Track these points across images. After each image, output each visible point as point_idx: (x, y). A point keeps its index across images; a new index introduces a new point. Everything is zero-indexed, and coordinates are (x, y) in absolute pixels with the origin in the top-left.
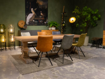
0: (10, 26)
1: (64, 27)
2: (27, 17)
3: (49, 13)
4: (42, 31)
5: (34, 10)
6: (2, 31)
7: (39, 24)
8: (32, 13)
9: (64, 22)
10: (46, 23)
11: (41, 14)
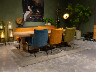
0: (9, 23)
1: (59, 23)
2: (24, 14)
3: (44, 11)
4: (39, 26)
5: (30, 7)
6: (1, 27)
7: (35, 20)
8: (29, 10)
9: (59, 18)
10: (42, 19)
11: (38, 11)
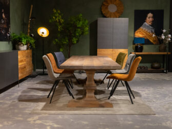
9: (33, 35)
10: (8, 35)
11: (3, 15)
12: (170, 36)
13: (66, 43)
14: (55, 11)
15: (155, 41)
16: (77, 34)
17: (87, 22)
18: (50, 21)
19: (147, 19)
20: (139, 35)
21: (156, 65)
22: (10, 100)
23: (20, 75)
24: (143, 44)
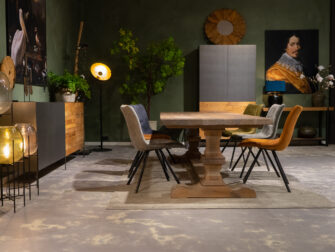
9: (84, 77)
10: (44, 74)
11: (36, 38)
12: (332, 76)
13: (142, 90)
14: (123, 33)
15: (304, 87)
16: (164, 75)
17: (180, 52)
18: (112, 52)
19: (289, 46)
20: (274, 76)
21: (307, 131)
22: (60, 188)
23: (67, 147)
24: (282, 93)
